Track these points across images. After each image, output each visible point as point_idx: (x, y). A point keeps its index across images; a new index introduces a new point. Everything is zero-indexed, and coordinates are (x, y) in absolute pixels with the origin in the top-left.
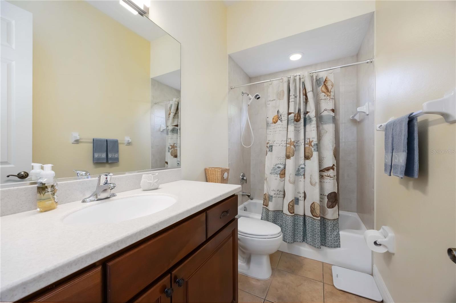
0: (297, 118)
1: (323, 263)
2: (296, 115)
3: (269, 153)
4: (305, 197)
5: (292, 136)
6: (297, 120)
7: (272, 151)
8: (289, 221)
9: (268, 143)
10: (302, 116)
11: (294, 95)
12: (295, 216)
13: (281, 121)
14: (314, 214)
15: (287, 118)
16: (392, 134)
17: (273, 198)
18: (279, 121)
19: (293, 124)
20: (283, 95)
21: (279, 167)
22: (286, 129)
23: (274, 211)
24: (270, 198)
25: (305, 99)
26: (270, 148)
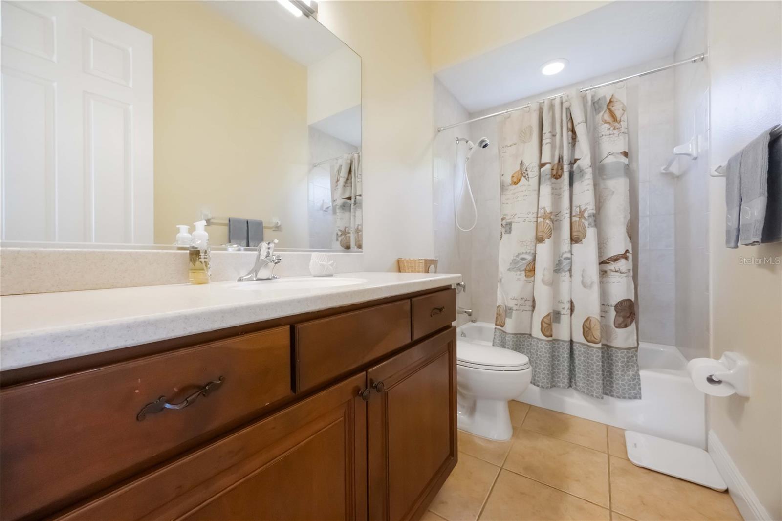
0: (557, 173)
1: (607, 426)
2: (555, 167)
3: (505, 236)
4: (572, 310)
5: (546, 203)
6: (557, 176)
7: (510, 232)
8: (543, 349)
9: (503, 219)
10: (566, 167)
11: (550, 132)
12: (555, 343)
13: (528, 179)
14: (589, 338)
15: (537, 174)
16: (740, 173)
17: (514, 312)
18: (523, 177)
19: (549, 183)
20: (531, 135)
21: (523, 259)
22: (536, 192)
23: (515, 334)
24: (508, 311)
25: (572, 137)
26: (508, 228)
